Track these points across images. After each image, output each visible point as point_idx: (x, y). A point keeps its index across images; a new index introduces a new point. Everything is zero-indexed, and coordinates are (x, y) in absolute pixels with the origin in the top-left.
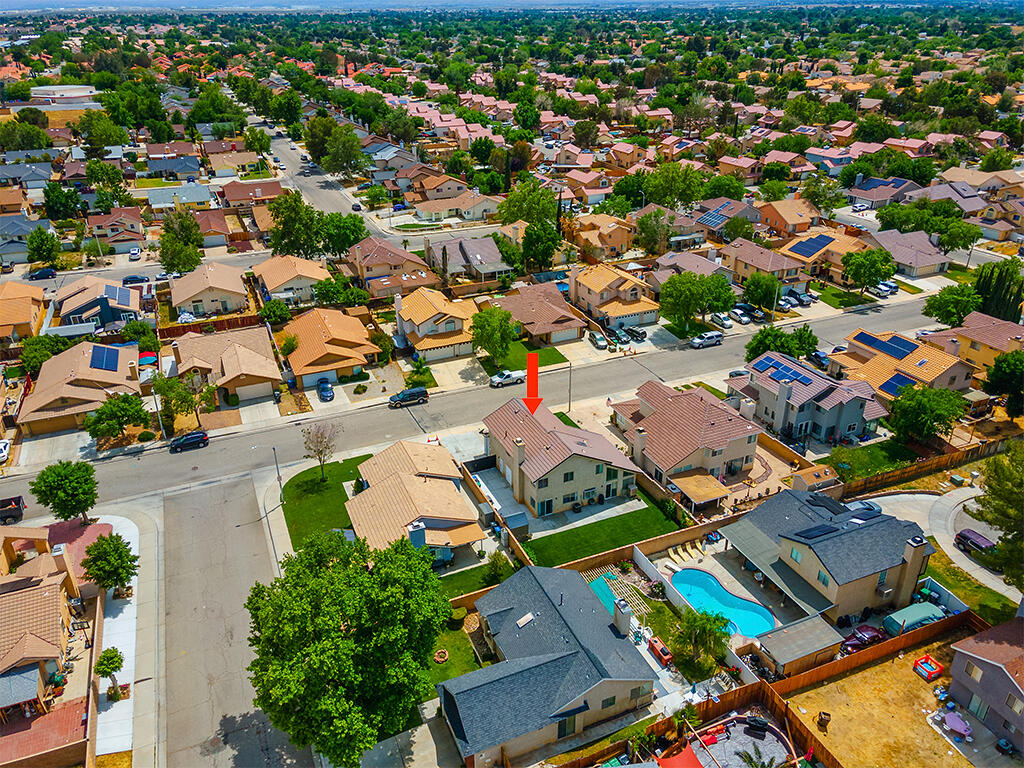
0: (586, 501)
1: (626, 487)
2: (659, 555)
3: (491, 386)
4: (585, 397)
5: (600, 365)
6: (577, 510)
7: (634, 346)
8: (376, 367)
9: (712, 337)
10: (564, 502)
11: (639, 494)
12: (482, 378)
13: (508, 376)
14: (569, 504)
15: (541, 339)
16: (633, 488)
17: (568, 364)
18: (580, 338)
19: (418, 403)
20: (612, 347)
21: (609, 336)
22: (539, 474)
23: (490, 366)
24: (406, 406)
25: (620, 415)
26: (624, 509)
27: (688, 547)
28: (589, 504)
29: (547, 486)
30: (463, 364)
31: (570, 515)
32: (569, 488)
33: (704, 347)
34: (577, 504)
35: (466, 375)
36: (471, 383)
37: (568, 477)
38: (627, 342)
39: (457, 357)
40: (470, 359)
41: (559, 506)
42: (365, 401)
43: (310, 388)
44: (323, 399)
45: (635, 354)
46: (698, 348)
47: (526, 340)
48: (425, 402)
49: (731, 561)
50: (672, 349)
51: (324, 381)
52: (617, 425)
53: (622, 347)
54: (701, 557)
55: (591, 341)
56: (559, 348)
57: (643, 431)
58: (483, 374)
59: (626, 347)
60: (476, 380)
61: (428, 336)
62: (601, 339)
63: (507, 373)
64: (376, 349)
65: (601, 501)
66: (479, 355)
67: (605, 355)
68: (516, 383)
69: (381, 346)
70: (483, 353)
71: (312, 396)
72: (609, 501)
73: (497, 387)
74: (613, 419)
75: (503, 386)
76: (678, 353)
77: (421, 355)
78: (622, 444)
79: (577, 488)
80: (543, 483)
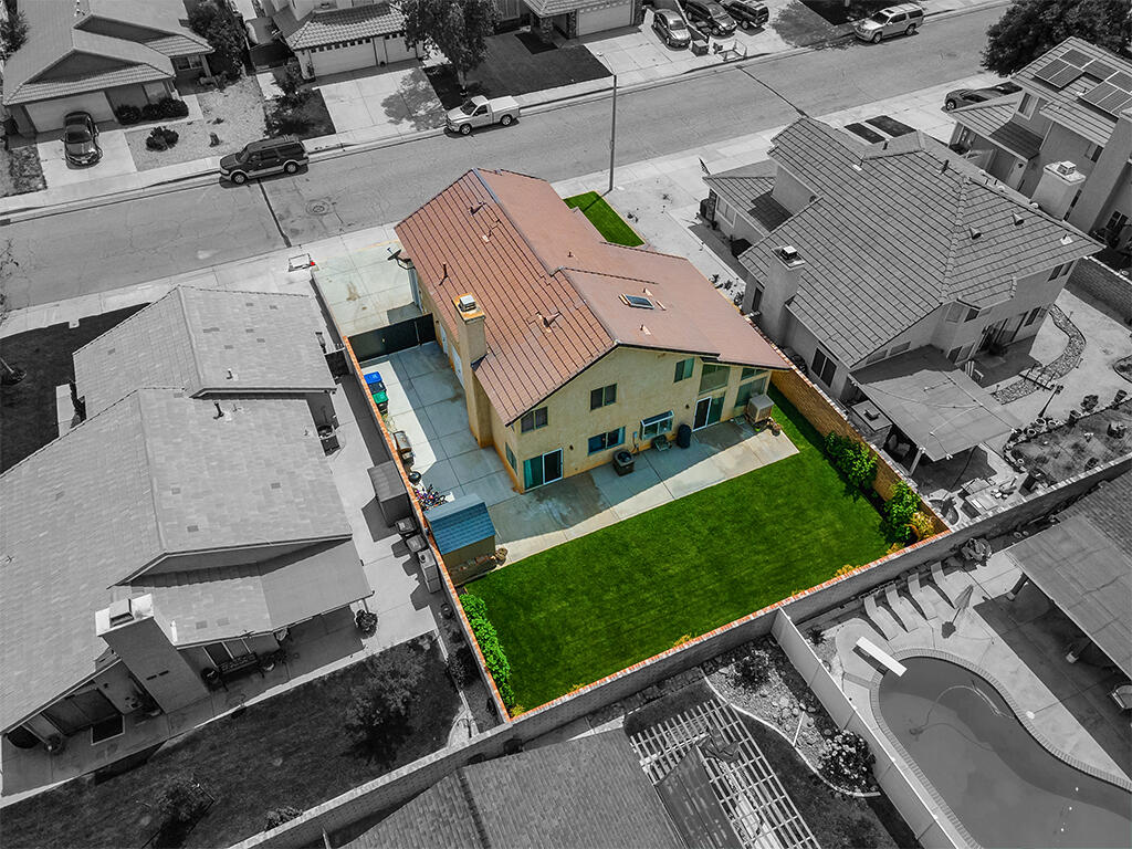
0: (644, 443)
1: (744, 399)
2: (836, 612)
3: (449, 132)
4: (643, 155)
5: (674, 83)
6: (622, 466)
7: (742, 42)
8: (207, 87)
9: (902, 17)
10: (592, 450)
11: (776, 418)
12: (431, 114)
13: (483, 110)
14: (604, 455)
15: (557, 28)
16: (763, 404)
17: (609, 82)
18: (634, 25)
19: (286, 173)
20: (700, 43)
21: (693, 20)
22: (526, 403)
23: (448, 87)
24: (259, 179)
25: (724, 201)
26: (741, 462)
27: (914, 585)
28: (653, 446)
29: (545, 423)
30: (392, 83)
31: (606, 483)
32: (605, 420)
33: (883, 40)
34: (623, 455)
35: (398, 108)
36: (406, 126)
37: (603, 397)
38: (728, 33)
39: (383, 67)
40: (409, 71)
41: (577, 461)
42: (170, 167)
43: (50, 135)
44: (74, 161)
45: (745, 58)
46: (872, 42)
47: (526, 29)
48: (302, 169)
49: (1027, 628)
50: (818, 45)
51: (77, 117)
52: (715, 225)
53: (720, 42)
54: (947, 614)
55: (656, 30)
56: (594, 48)
57: (794, 255)
58: (435, 104)
59: (727, 44)
60: (416, 119)
61: (313, 17)
62: (679, 26)
63: (480, 101)
64: (199, 45)
65: (683, 438)
66: (428, 64)
67: (685, 61)
68: (500, 125)
69: (211, 39)
70: (436, 58)
71: (51, 155)
72: (702, 437)
73: (460, 134)
74: (707, 209)
75: (474, 130)
76: (831, 56)
77: (303, 60)
78: (729, 274)
79: (626, 416)
80: (534, 418)
